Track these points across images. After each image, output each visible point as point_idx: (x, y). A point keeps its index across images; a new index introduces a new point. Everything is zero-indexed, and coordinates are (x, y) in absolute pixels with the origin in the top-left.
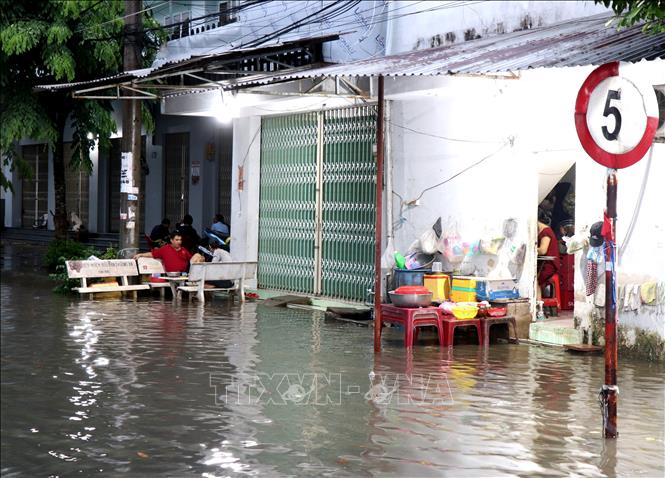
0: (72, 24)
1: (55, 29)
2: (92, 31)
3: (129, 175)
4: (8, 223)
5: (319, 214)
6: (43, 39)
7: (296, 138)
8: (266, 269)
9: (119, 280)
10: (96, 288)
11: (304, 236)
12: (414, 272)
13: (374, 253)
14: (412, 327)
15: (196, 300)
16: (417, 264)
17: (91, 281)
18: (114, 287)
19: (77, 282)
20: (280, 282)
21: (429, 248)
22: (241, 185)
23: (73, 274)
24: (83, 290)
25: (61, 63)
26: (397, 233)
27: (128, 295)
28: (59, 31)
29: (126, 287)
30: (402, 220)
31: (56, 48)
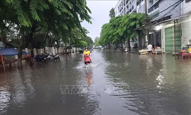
0: (139, 21)
1: (137, 22)
2: (142, 21)
3: (147, 39)
4: (138, 46)
5: (173, 41)
6: (136, 23)
7: (170, 30)
8: (167, 49)
9: (146, 52)
10: (143, 53)
11: (171, 44)
12: (186, 48)
13: (180, 46)
14: (183, 56)
15: (156, 54)
16: (187, 46)
17: (142, 52)
18: (145, 53)
19: (140, 53)
20: (169, 51)
21: (189, 44)
22: (162, 38)
23: (140, 52)
24: (141, 53)
25: (138, 26)
26: (184, 42)
27: (147, 54)
28: (138, 22)
29: (147, 53)
30: (185, 40)
31: (137, 24)
